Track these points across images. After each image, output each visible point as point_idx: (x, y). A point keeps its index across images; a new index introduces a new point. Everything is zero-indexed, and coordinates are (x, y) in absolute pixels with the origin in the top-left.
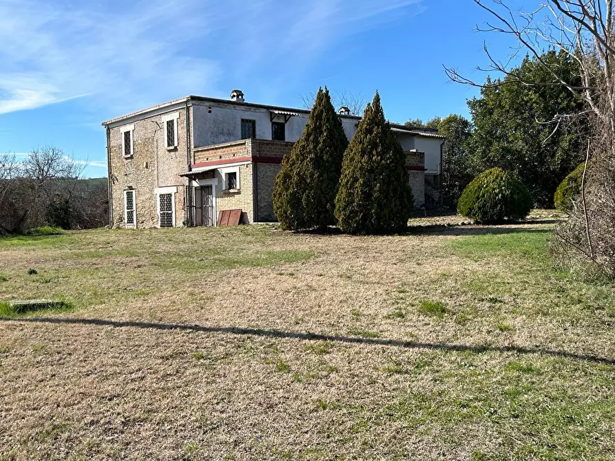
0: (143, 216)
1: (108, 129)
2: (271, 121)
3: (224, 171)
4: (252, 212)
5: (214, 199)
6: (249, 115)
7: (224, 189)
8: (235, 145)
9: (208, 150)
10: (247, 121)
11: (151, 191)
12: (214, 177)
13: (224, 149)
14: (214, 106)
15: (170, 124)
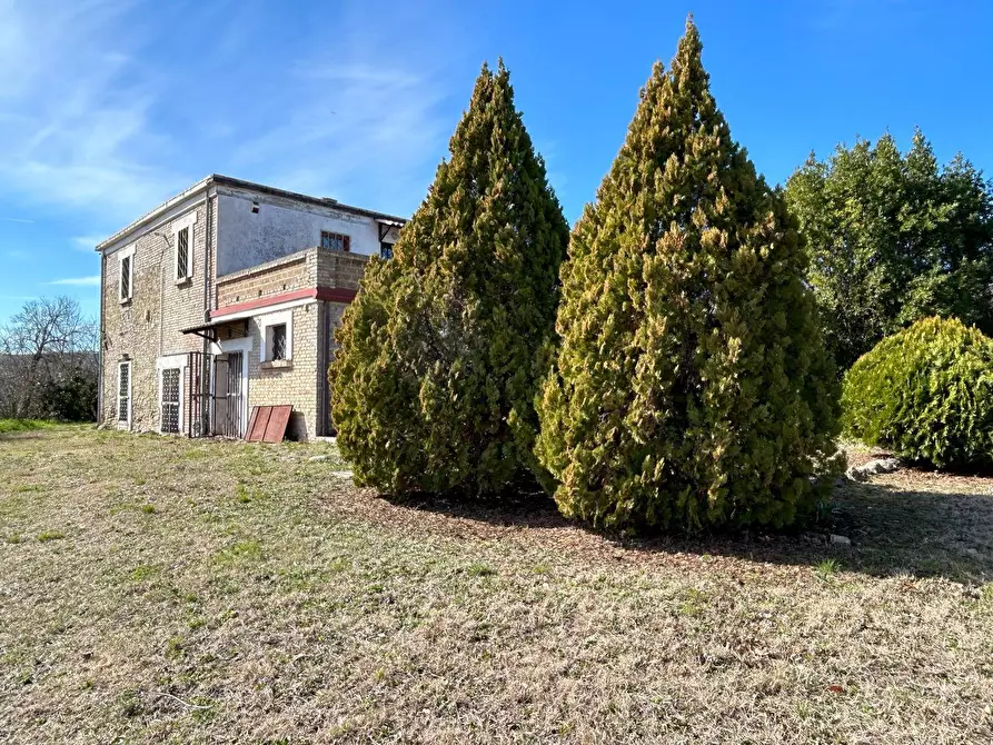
0: (141, 409)
1: (105, 257)
2: (380, 240)
3: (265, 321)
4: (314, 413)
5: (245, 380)
6: (337, 226)
7: (263, 359)
8: (287, 265)
9: (240, 279)
10: (332, 236)
11: (153, 362)
12: (246, 335)
13: (268, 276)
14: (264, 202)
15: (183, 234)
